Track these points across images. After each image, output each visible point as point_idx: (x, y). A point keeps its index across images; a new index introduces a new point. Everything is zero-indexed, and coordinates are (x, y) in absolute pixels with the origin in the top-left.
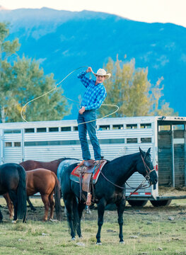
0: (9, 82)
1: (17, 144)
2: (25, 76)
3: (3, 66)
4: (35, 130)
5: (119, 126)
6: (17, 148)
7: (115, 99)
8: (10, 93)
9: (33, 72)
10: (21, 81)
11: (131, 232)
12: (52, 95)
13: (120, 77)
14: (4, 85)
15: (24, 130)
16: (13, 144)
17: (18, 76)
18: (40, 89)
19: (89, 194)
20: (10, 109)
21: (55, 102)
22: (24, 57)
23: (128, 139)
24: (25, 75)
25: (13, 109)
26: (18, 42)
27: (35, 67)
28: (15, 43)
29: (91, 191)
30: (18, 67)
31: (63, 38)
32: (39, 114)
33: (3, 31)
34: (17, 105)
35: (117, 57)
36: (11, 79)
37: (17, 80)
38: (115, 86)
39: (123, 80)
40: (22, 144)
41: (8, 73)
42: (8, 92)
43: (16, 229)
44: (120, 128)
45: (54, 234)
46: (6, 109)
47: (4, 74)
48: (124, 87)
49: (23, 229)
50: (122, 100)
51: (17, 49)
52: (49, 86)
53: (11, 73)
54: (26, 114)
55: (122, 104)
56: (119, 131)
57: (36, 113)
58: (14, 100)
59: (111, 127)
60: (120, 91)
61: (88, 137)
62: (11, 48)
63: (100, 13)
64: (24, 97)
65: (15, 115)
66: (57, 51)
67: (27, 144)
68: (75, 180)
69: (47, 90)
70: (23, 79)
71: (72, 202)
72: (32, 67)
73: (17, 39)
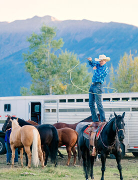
0: (56, 69)
1: (54, 111)
2: (66, 65)
3: (52, 57)
4: (67, 101)
5: (127, 99)
6: (53, 113)
7: (129, 82)
8: (56, 76)
9: (72, 62)
10: (64, 67)
11: (131, 176)
12: (85, 78)
13: (133, 66)
14: (52, 70)
15: (59, 101)
16: (51, 111)
17: (62, 64)
18: (76, 74)
19: (94, 147)
20: (56, 87)
21: (87, 83)
22: (66, 52)
23: (132, 108)
24: (67, 63)
25: (57, 87)
26: (62, 41)
27: (74, 58)
28: (60, 41)
29: (96, 146)
30: (62, 58)
31: (96, 41)
32: (76, 91)
33: (52, 33)
34: (60, 84)
35: (130, 52)
36: (57, 66)
37: (61, 67)
38: (129, 72)
39: (134, 68)
40: (57, 111)
41: (55, 62)
42: (55, 75)
43: (48, 172)
44: (127, 100)
45: (74, 176)
46: (53, 87)
47: (52, 63)
48: (134, 73)
49: (52, 172)
50: (134, 82)
51: (62, 46)
52: (83, 72)
53: (57, 62)
54: (67, 91)
55: (133, 85)
56: (127, 102)
57: (73, 90)
58: (59, 81)
59: (121, 99)
60: (132, 76)
61: (96, 105)
62: (57, 45)
63: (122, 24)
64: (66, 79)
65: (59, 91)
66: (92, 49)
67: (61, 110)
68: (86, 136)
69: (82, 74)
70: (65, 66)
71: (86, 153)
72: (72, 59)
73: (62, 39)
